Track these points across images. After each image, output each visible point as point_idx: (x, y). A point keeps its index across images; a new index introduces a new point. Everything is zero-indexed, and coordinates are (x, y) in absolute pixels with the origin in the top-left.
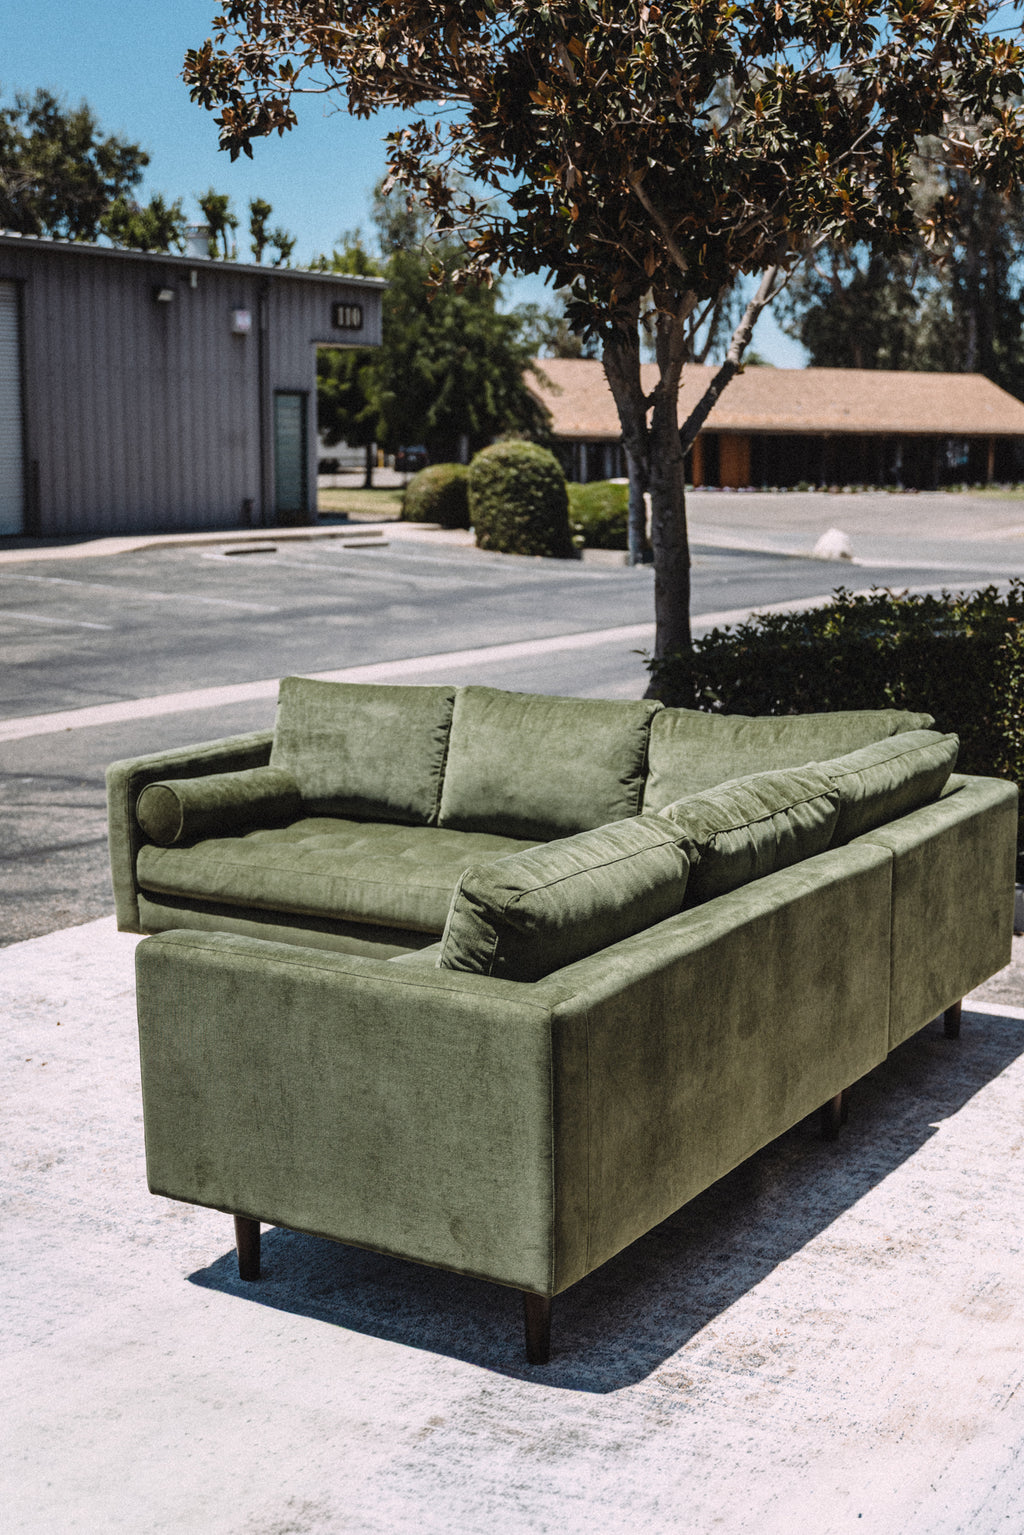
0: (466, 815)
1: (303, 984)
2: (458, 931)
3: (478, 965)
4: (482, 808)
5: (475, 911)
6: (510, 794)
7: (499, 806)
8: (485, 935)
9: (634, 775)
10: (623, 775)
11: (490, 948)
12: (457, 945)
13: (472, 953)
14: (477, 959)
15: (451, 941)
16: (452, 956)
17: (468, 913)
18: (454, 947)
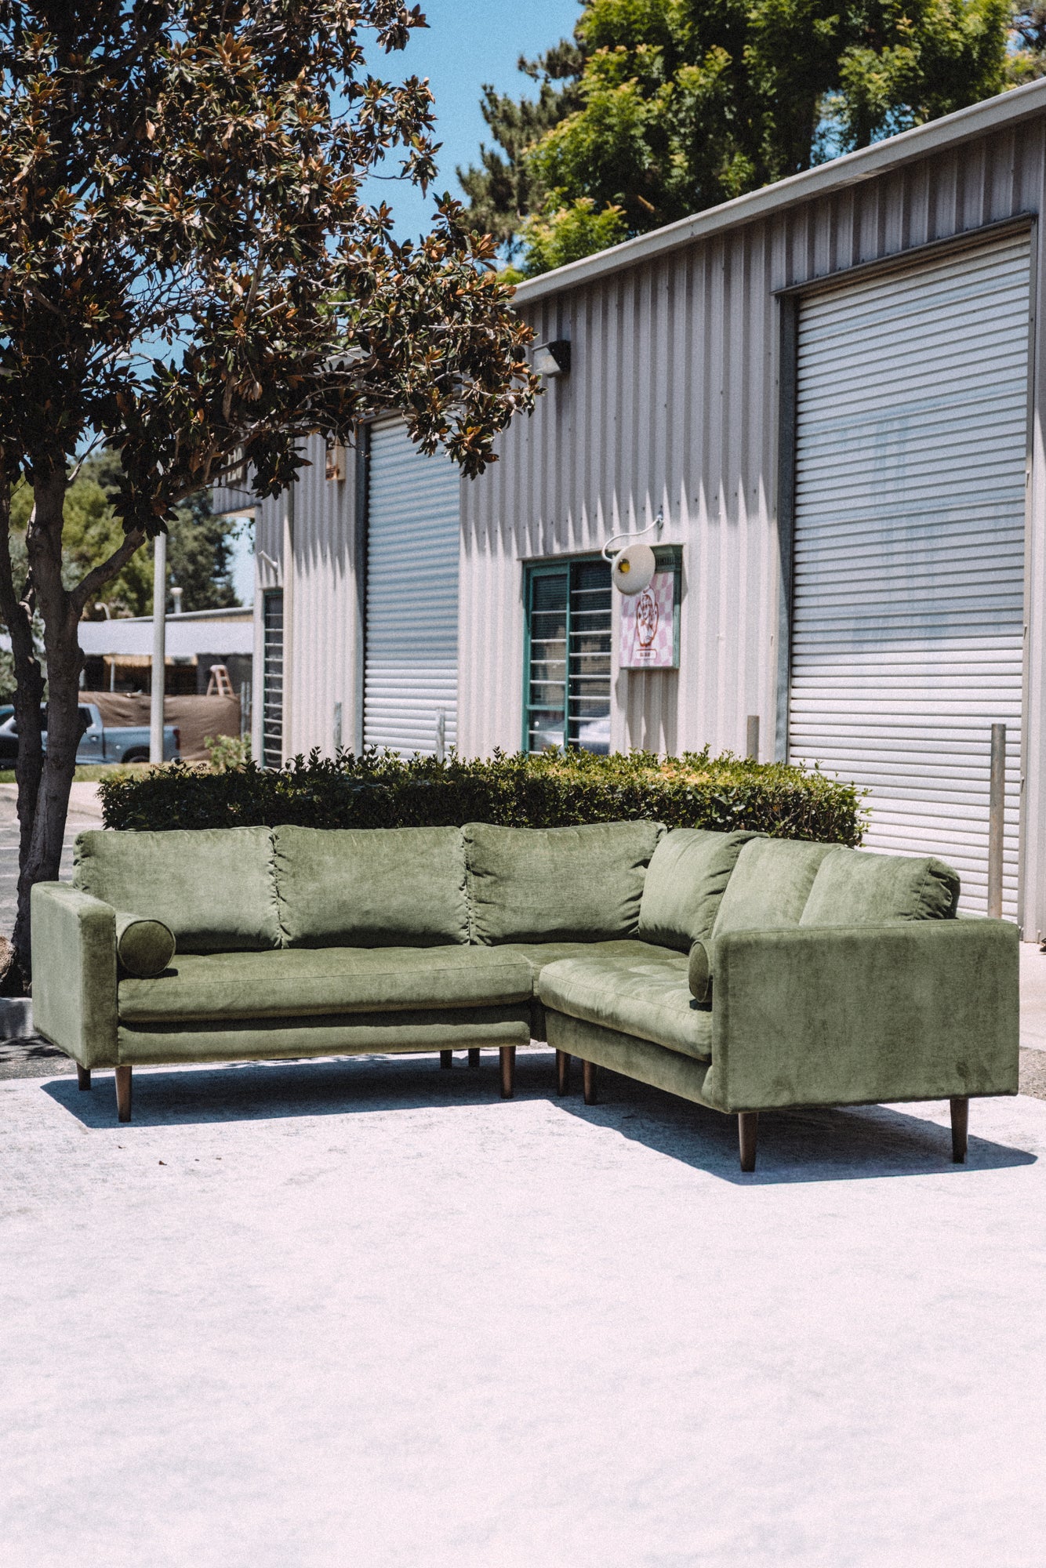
0: (319, 932)
2: (930, 896)
3: (941, 916)
4: (335, 925)
5: (942, 883)
6: (366, 908)
7: (354, 920)
9: (464, 885)
10: (459, 885)
11: (948, 904)
12: (929, 906)
13: (939, 908)
14: (943, 912)
15: (921, 905)
16: (924, 914)
17: (937, 885)
18: (925, 907)
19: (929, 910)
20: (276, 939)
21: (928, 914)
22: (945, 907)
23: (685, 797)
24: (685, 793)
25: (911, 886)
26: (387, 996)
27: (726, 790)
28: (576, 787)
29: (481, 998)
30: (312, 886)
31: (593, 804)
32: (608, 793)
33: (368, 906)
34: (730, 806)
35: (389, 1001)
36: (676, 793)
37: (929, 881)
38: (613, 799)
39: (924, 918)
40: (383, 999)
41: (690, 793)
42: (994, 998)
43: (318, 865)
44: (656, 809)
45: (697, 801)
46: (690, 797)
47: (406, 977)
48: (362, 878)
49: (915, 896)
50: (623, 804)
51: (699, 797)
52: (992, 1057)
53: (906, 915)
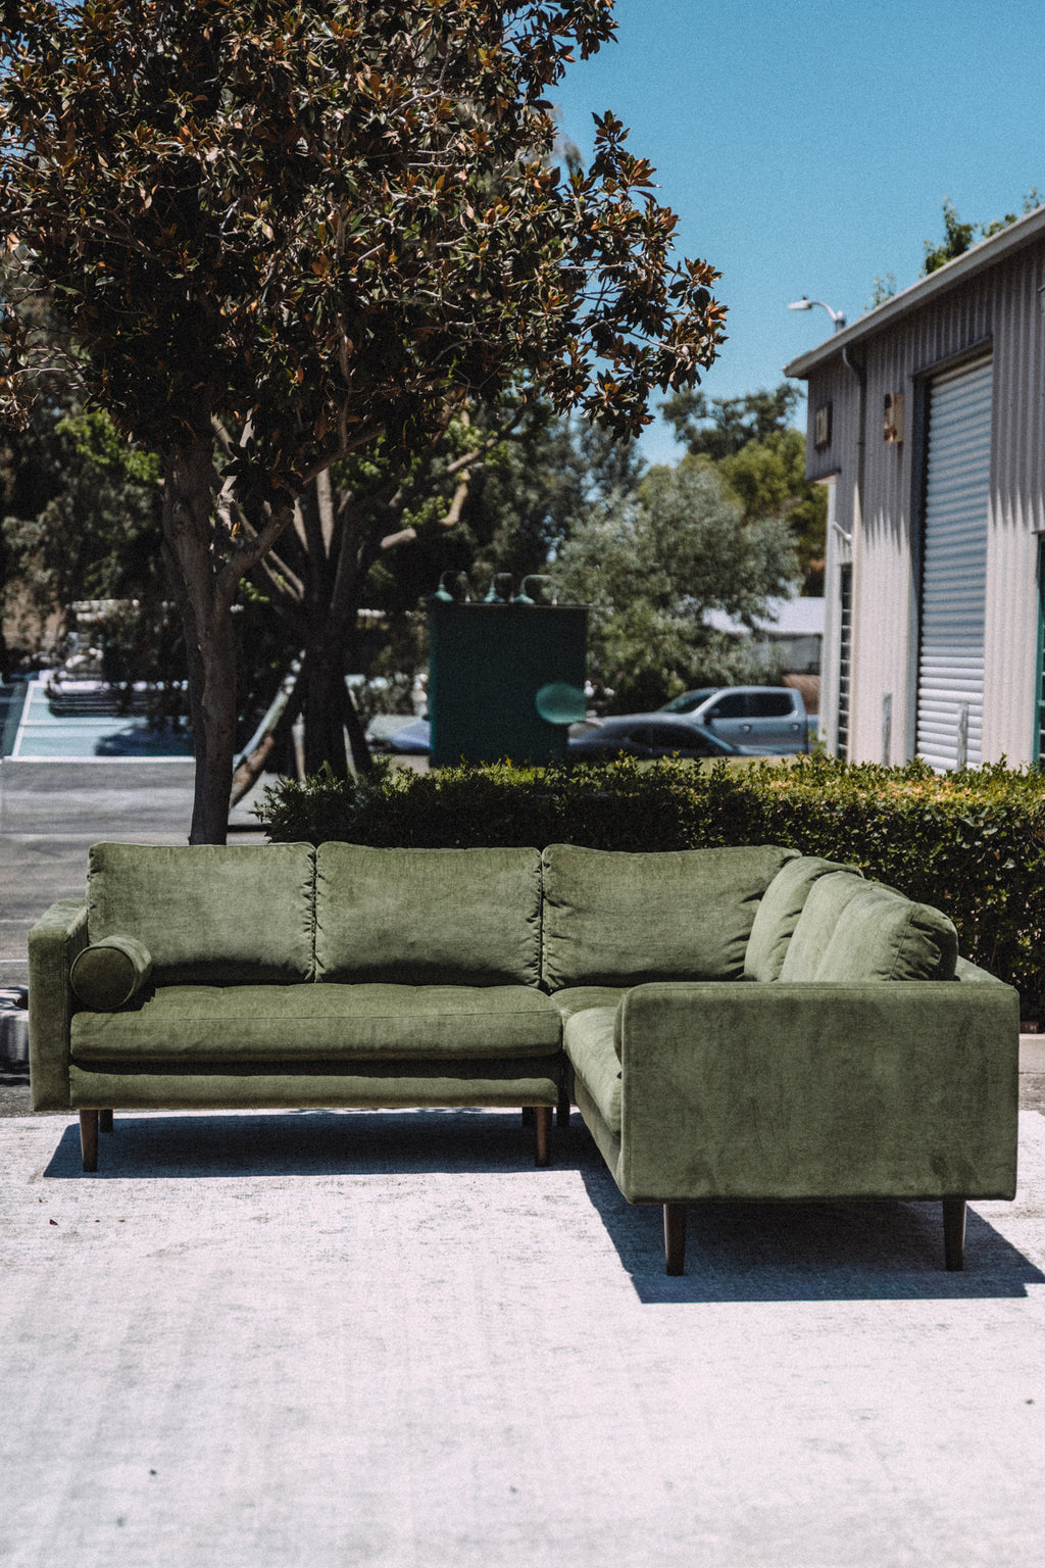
1: (807, 1002)
2: (911, 952)
3: (926, 975)
5: (926, 936)
6: (412, 940)
7: (398, 953)
8: (933, 953)
9: (535, 916)
10: (529, 916)
11: (935, 962)
12: (909, 963)
13: (921, 967)
14: (926, 971)
15: (900, 962)
16: (902, 972)
17: (919, 939)
18: (905, 965)
19: (909, 969)
20: (307, 972)
21: (907, 973)
22: (931, 965)
23: (921, 817)
24: (924, 812)
25: (890, 939)
26: (382, 1042)
27: (974, 811)
28: (785, 803)
29: (496, 1049)
30: (350, 912)
31: (805, 823)
32: (826, 811)
33: (414, 936)
34: (981, 829)
35: (384, 1049)
36: (912, 812)
37: (910, 933)
38: (831, 817)
39: (902, 979)
40: (377, 1045)
41: (929, 812)
42: (982, 1081)
43: (359, 888)
44: (885, 831)
45: (936, 823)
46: (928, 817)
47: (406, 1021)
48: (410, 905)
49: (895, 951)
50: (843, 823)
51: (938, 819)
52: (978, 1151)
53: (883, 974)
